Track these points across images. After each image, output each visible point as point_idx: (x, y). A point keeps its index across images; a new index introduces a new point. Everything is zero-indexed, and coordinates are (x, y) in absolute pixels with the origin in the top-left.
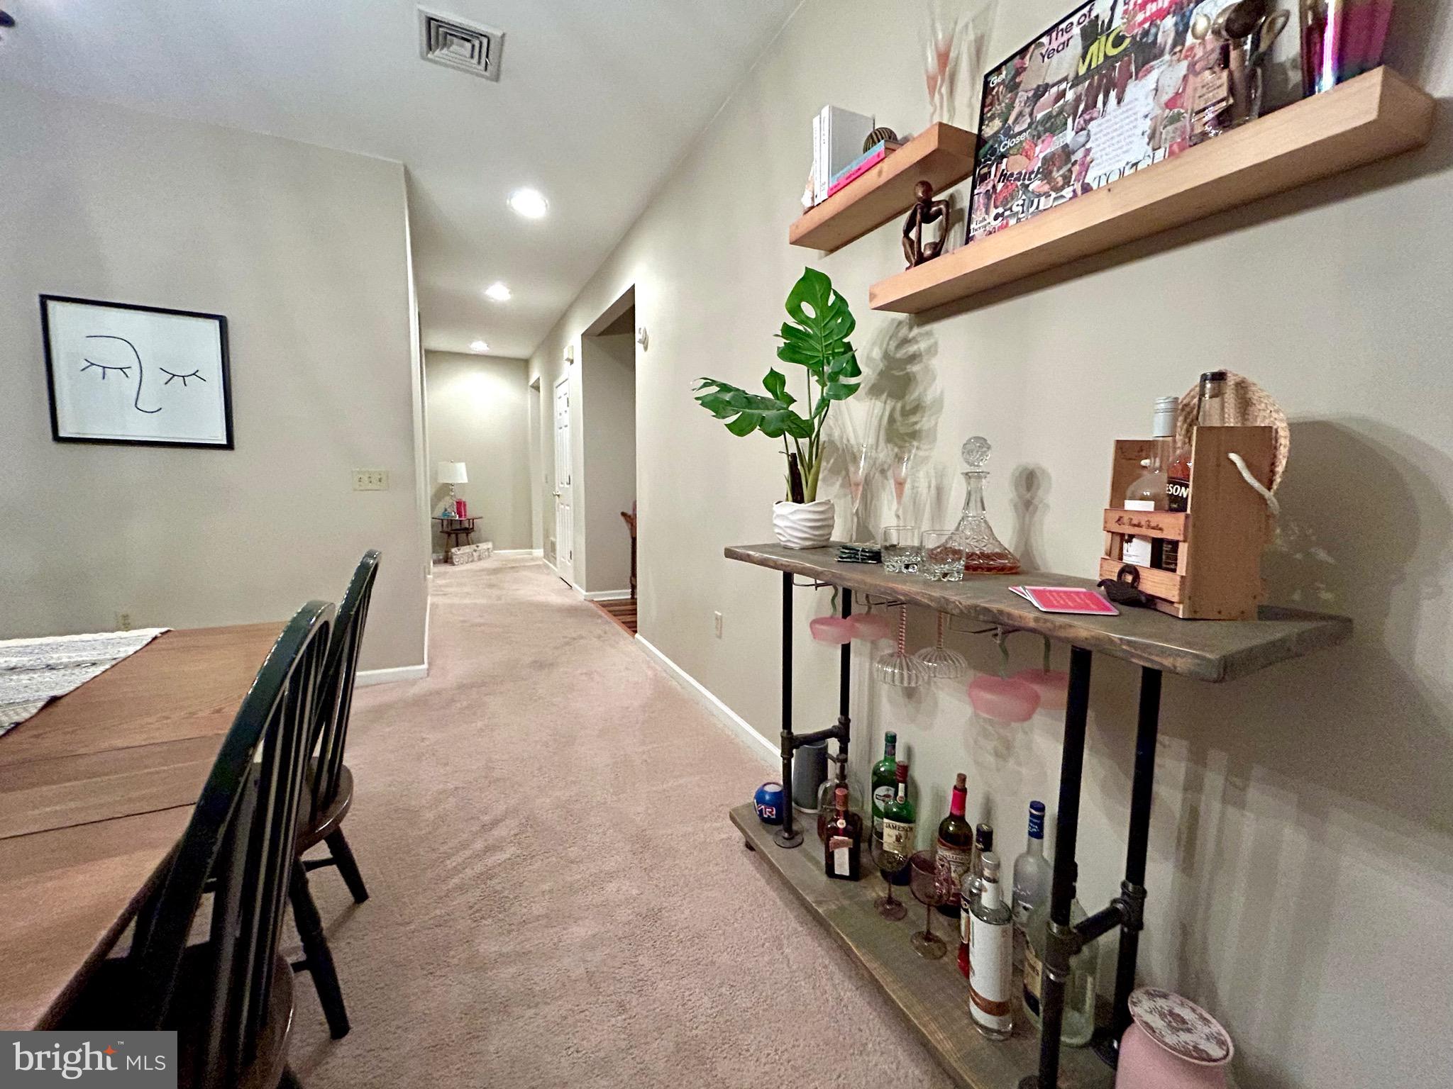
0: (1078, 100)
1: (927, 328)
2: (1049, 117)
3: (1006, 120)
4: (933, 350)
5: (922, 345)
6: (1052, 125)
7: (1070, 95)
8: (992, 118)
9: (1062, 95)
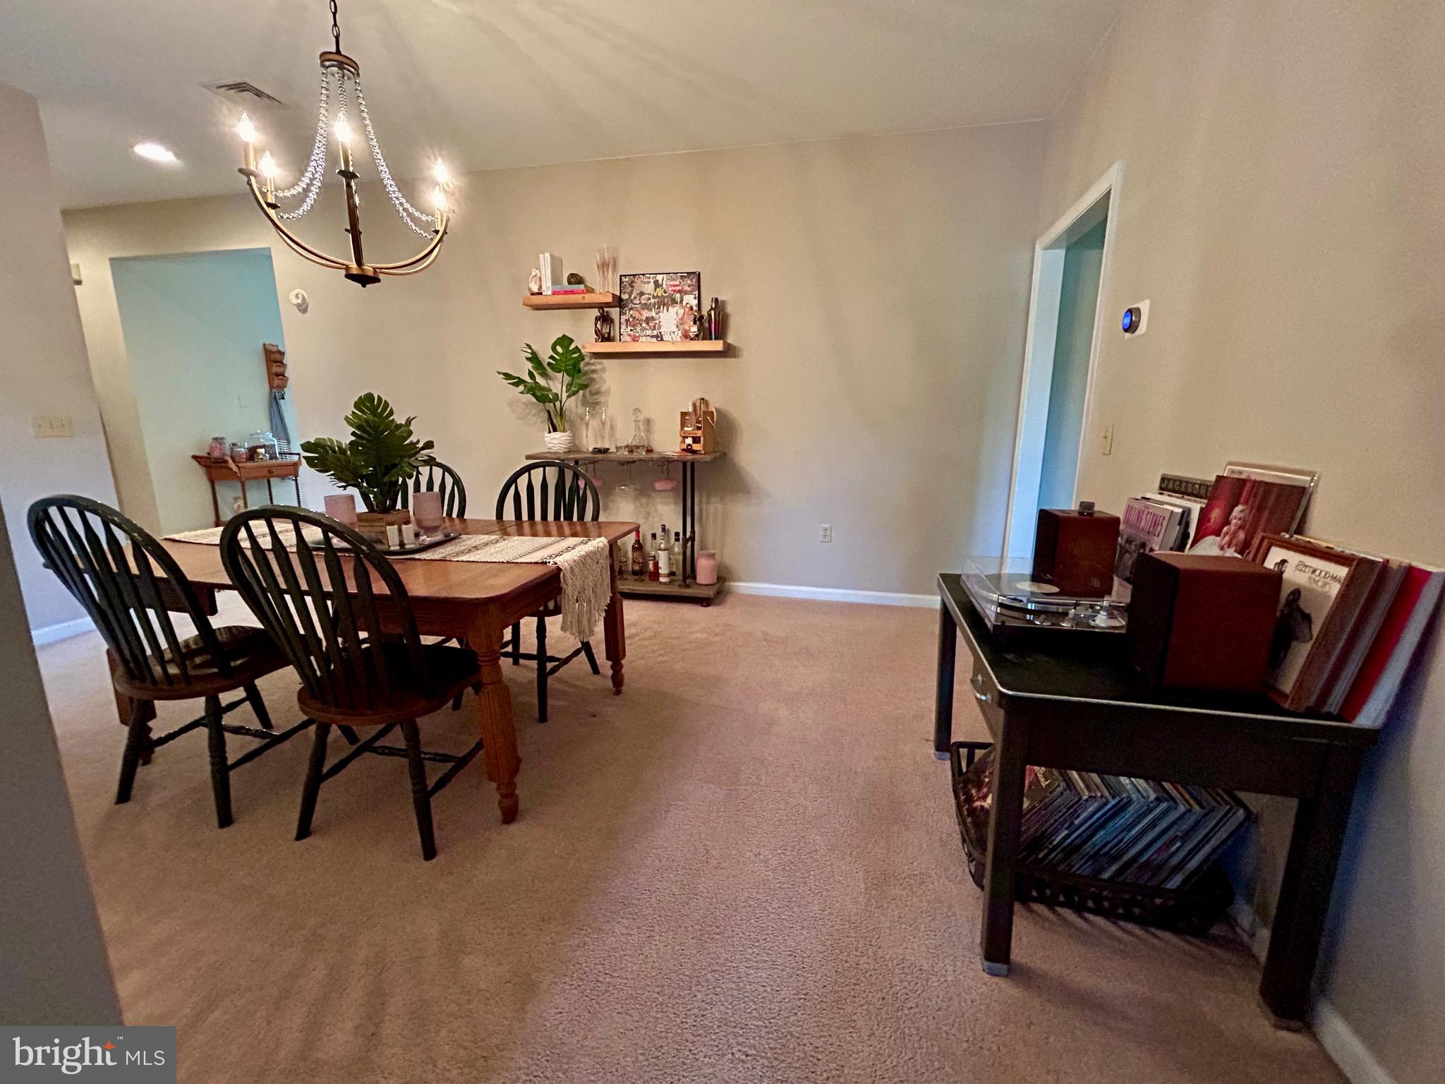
0: (655, 303)
1: (600, 361)
2: (645, 304)
3: (630, 297)
4: (604, 370)
5: (598, 367)
6: (647, 307)
7: (652, 301)
8: (625, 293)
9: (649, 299)
